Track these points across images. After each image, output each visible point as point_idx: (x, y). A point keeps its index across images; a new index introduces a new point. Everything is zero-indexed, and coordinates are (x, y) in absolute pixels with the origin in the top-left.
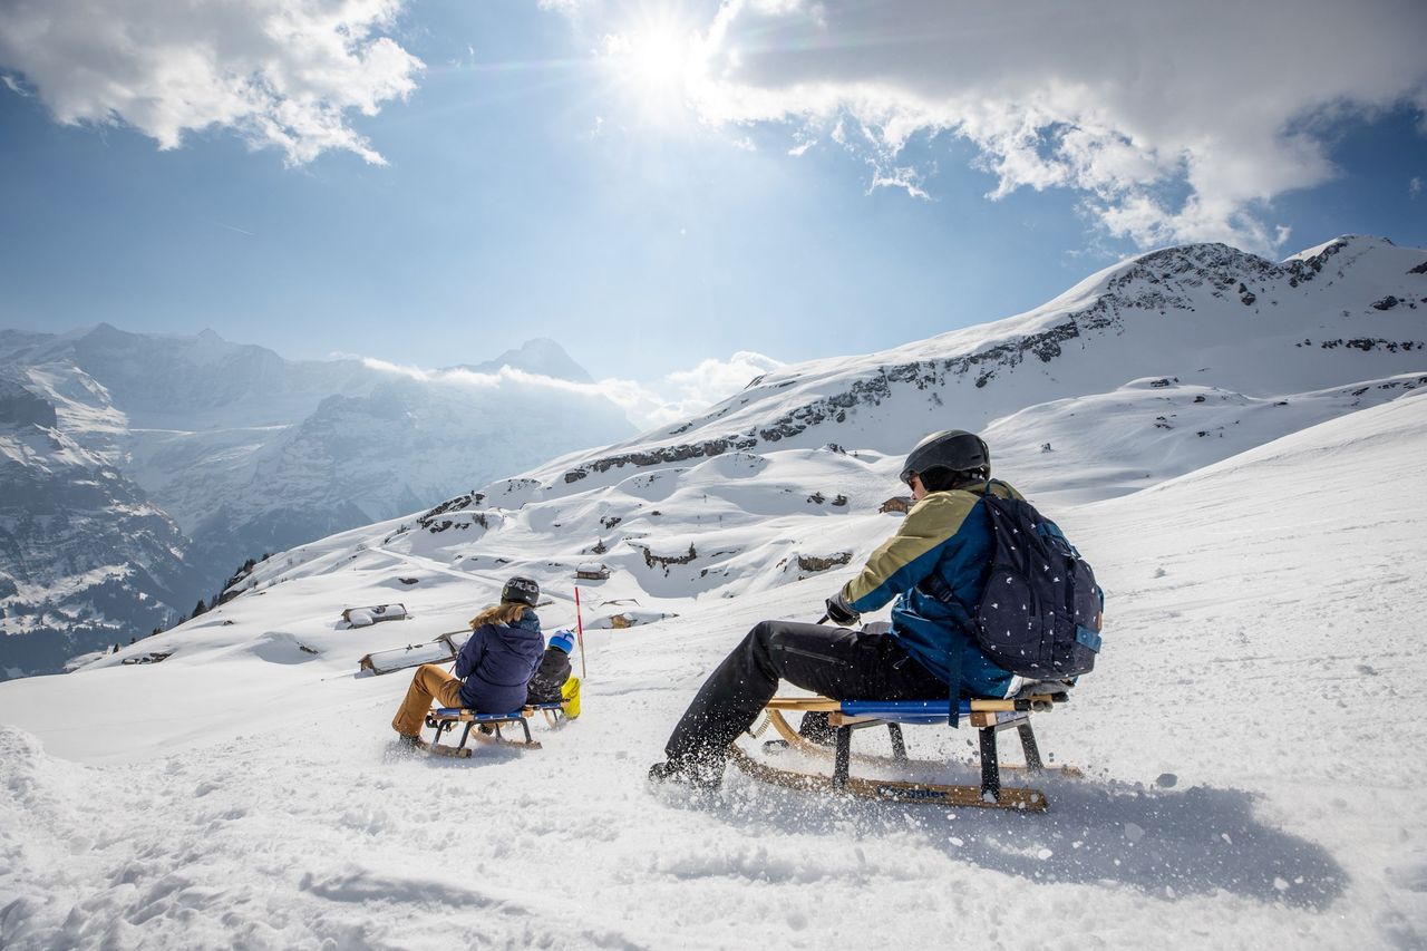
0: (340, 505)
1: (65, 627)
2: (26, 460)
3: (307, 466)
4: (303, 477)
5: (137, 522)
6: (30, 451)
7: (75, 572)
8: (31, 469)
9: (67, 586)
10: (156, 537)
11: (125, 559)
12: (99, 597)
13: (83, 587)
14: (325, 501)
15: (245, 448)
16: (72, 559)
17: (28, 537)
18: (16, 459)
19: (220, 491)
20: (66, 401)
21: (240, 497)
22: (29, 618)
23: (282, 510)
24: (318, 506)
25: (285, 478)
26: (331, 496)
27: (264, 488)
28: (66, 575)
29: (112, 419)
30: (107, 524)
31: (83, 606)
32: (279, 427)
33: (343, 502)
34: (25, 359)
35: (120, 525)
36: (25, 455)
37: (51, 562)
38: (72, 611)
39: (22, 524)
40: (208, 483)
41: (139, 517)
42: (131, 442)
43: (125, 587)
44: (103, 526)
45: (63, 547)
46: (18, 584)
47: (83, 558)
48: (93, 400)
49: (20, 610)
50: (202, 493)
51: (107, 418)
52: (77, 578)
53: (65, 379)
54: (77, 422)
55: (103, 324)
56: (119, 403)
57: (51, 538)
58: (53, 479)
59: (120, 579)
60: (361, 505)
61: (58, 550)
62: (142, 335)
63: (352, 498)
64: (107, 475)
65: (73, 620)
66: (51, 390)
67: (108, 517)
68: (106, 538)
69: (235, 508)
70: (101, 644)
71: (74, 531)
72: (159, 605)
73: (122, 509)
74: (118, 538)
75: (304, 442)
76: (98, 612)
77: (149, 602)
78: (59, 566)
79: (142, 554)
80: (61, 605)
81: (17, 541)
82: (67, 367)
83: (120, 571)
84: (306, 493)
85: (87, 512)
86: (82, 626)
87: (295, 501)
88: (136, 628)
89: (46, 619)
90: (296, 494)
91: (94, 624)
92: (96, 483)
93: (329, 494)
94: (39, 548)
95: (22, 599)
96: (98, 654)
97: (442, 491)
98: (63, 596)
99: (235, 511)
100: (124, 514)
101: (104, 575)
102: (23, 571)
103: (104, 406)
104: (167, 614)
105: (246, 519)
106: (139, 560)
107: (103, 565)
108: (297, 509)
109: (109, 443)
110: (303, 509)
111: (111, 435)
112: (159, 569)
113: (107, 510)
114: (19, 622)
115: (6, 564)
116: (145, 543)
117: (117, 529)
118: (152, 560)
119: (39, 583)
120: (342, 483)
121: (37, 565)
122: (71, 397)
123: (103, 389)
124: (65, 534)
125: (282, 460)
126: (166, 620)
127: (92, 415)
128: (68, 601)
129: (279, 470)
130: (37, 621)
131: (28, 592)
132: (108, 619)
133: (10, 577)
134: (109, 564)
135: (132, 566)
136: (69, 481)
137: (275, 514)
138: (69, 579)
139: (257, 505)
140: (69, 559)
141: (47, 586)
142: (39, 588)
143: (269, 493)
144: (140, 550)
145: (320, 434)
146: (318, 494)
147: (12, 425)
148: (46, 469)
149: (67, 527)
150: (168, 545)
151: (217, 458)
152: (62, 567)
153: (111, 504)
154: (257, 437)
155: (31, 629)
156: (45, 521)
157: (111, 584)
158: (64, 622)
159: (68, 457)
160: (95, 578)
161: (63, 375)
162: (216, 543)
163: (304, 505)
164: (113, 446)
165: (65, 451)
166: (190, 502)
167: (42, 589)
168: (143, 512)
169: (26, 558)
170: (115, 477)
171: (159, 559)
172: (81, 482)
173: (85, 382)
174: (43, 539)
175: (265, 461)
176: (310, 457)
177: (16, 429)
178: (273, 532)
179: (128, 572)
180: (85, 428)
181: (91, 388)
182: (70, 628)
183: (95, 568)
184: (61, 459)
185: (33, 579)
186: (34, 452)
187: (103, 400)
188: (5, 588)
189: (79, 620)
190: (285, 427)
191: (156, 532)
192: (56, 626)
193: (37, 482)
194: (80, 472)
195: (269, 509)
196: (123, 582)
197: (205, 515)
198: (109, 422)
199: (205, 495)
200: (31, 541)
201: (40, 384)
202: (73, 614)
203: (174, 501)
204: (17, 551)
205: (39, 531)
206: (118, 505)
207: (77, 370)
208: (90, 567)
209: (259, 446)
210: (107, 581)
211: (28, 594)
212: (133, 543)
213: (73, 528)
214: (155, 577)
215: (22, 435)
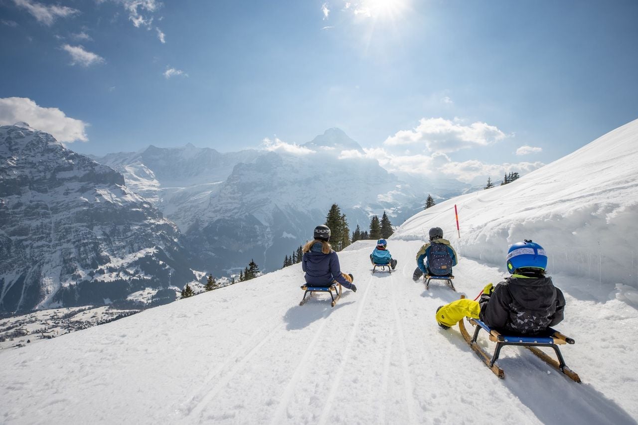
0: (246, 215)
1: (127, 278)
2: (112, 200)
3: (230, 198)
4: (229, 203)
5: (159, 227)
6: (114, 196)
7: (133, 252)
8: (114, 204)
9: (130, 258)
10: (167, 234)
11: (154, 245)
12: (143, 264)
13: (137, 259)
14: (239, 214)
15: (206, 193)
16: (132, 245)
17: (115, 236)
18: (108, 200)
19: (196, 213)
20: (139, 178)
21: (204, 214)
22: (115, 274)
23: (221, 219)
24: (236, 217)
25: (221, 204)
26: (242, 211)
27: (213, 210)
28: (130, 253)
29: (156, 185)
30: (146, 229)
31: (136, 268)
32: (219, 183)
33: (247, 214)
34: (125, 163)
35: (152, 229)
36: (112, 198)
37: (124, 247)
38: (131, 270)
39: (112, 230)
40: (192, 209)
41: (160, 225)
42: (163, 194)
43: (153, 258)
44: (144, 230)
45: (128, 240)
46: (111, 257)
47: (136, 245)
48: (148, 177)
49: (111, 270)
50: (190, 214)
51: (154, 184)
52: (134, 254)
53: (138, 169)
54: (143, 187)
55: (151, 146)
56: (158, 177)
57: (123, 235)
58: (123, 208)
59: (151, 254)
60: (255, 215)
61: (127, 241)
62: (165, 149)
63: (251, 212)
64: (145, 206)
65: (131, 275)
66: (133, 174)
67: (146, 226)
68: (146, 235)
69: (202, 219)
70: (142, 287)
71: (133, 232)
72: (168, 267)
73: (152, 221)
74: (150, 235)
75: (228, 187)
76: (142, 271)
77: (164, 265)
78: (127, 249)
79: (161, 242)
80: (128, 267)
81: (111, 238)
82: (139, 164)
83: (152, 251)
84: (230, 210)
85: (137, 223)
86: (135, 278)
87: (226, 215)
88: (158, 279)
89: (121, 274)
90: (227, 211)
91: (140, 277)
92: (141, 210)
93: (241, 210)
94: (119, 241)
95: (112, 265)
96: (141, 292)
97: (292, 207)
98: (128, 263)
99: (201, 221)
100: (153, 224)
101: (145, 252)
102: (113, 252)
103: (152, 179)
104: (171, 271)
105: (206, 224)
106: (160, 245)
107: (145, 248)
108: (227, 218)
109: (154, 195)
110: (229, 218)
111: (155, 191)
112: (169, 249)
113: (146, 222)
114: (110, 276)
115: (106, 248)
116: (162, 237)
117: (150, 231)
118: (166, 245)
119: (119, 257)
120: (246, 205)
121: (119, 248)
122: (141, 177)
123: (152, 172)
124: (129, 234)
125: (220, 196)
126: (170, 274)
127: (148, 183)
128: (130, 265)
129: (219, 201)
130: (118, 275)
131: (115, 261)
132: (146, 275)
133: (108, 254)
134: (147, 247)
135: (157, 248)
136: (130, 209)
137: (219, 221)
138: (131, 255)
139: (211, 217)
140: (131, 245)
141: (122, 258)
142: (119, 259)
143: (215, 212)
144: (160, 241)
145: (235, 182)
146: (236, 211)
147: (107, 185)
148: (120, 204)
149: (130, 230)
150: (173, 238)
151: (195, 198)
152: (129, 249)
153: (147, 219)
154: (210, 188)
155: (114, 280)
156: (121, 228)
157: (148, 257)
158: (128, 276)
159: (129, 198)
160: (141, 254)
161: (137, 168)
162: (195, 236)
163: (230, 217)
164: (156, 196)
165: (128, 196)
166: (185, 218)
167: (120, 260)
168: (161, 222)
169: (114, 245)
170: (148, 206)
171: (168, 244)
172: (134, 210)
173: (145, 170)
174: (120, 236)
175: (213, 198)
176: (231, 194)
177: (109, 187)
178: (217, 230)
179: (155, 251)
180: (146, 189)
181: (148, 172)
182: (130, 279)
183: (142, 249)
184: (126, 199)
185: (117, 255)
186: (115, 196)
187: (152, 177)
188: (106, 260)
189: (134, 275)
190: (221, 182)
191: (167, 232)
192: (124, 278)
193: (117, 210)
194: (134, 205)
195: (215, 219)
196: (153, 256)
197: (191, 223)
198: (154, 186)
199: (191, 214)
200: (116, 237)
201: (130, 172)
202: (132, 272)
203: (179, 218)
204: (110, 242)
205: (119, 233)
206: (150, 219)
207: (142, 165)
208: (140, 249)
209: (211, 191)
210: (146, 256)
211: (115, 263)
212: (157, 237)
213: (132, 231)
214: (167, 253)
215: (111, 189)
